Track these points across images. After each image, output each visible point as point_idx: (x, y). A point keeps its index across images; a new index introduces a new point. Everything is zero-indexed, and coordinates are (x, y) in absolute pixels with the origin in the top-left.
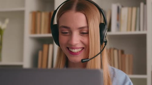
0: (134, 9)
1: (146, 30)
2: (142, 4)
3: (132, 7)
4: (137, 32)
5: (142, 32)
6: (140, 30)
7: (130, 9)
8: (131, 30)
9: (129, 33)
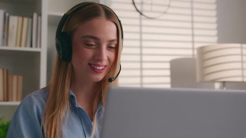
0: (26, 20)
1: (40, 47)
2: (35, 16)
3: (23, 17)
4: (28, 49)
5: (34, 49)
6: (31, 46)
7: (20, 19)
8: (20, 46)
9: (18, 49)
